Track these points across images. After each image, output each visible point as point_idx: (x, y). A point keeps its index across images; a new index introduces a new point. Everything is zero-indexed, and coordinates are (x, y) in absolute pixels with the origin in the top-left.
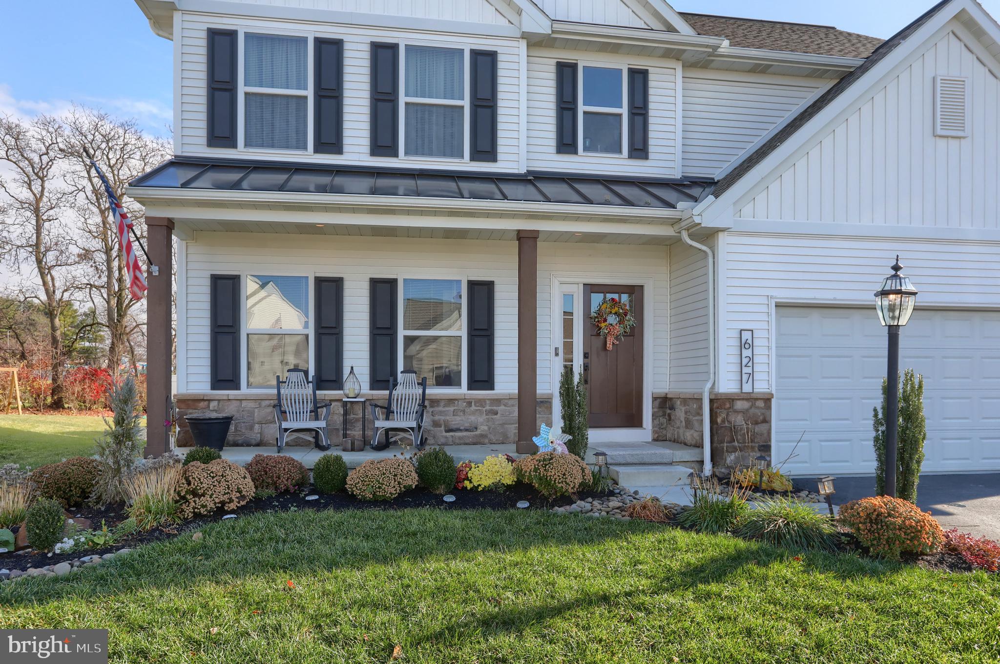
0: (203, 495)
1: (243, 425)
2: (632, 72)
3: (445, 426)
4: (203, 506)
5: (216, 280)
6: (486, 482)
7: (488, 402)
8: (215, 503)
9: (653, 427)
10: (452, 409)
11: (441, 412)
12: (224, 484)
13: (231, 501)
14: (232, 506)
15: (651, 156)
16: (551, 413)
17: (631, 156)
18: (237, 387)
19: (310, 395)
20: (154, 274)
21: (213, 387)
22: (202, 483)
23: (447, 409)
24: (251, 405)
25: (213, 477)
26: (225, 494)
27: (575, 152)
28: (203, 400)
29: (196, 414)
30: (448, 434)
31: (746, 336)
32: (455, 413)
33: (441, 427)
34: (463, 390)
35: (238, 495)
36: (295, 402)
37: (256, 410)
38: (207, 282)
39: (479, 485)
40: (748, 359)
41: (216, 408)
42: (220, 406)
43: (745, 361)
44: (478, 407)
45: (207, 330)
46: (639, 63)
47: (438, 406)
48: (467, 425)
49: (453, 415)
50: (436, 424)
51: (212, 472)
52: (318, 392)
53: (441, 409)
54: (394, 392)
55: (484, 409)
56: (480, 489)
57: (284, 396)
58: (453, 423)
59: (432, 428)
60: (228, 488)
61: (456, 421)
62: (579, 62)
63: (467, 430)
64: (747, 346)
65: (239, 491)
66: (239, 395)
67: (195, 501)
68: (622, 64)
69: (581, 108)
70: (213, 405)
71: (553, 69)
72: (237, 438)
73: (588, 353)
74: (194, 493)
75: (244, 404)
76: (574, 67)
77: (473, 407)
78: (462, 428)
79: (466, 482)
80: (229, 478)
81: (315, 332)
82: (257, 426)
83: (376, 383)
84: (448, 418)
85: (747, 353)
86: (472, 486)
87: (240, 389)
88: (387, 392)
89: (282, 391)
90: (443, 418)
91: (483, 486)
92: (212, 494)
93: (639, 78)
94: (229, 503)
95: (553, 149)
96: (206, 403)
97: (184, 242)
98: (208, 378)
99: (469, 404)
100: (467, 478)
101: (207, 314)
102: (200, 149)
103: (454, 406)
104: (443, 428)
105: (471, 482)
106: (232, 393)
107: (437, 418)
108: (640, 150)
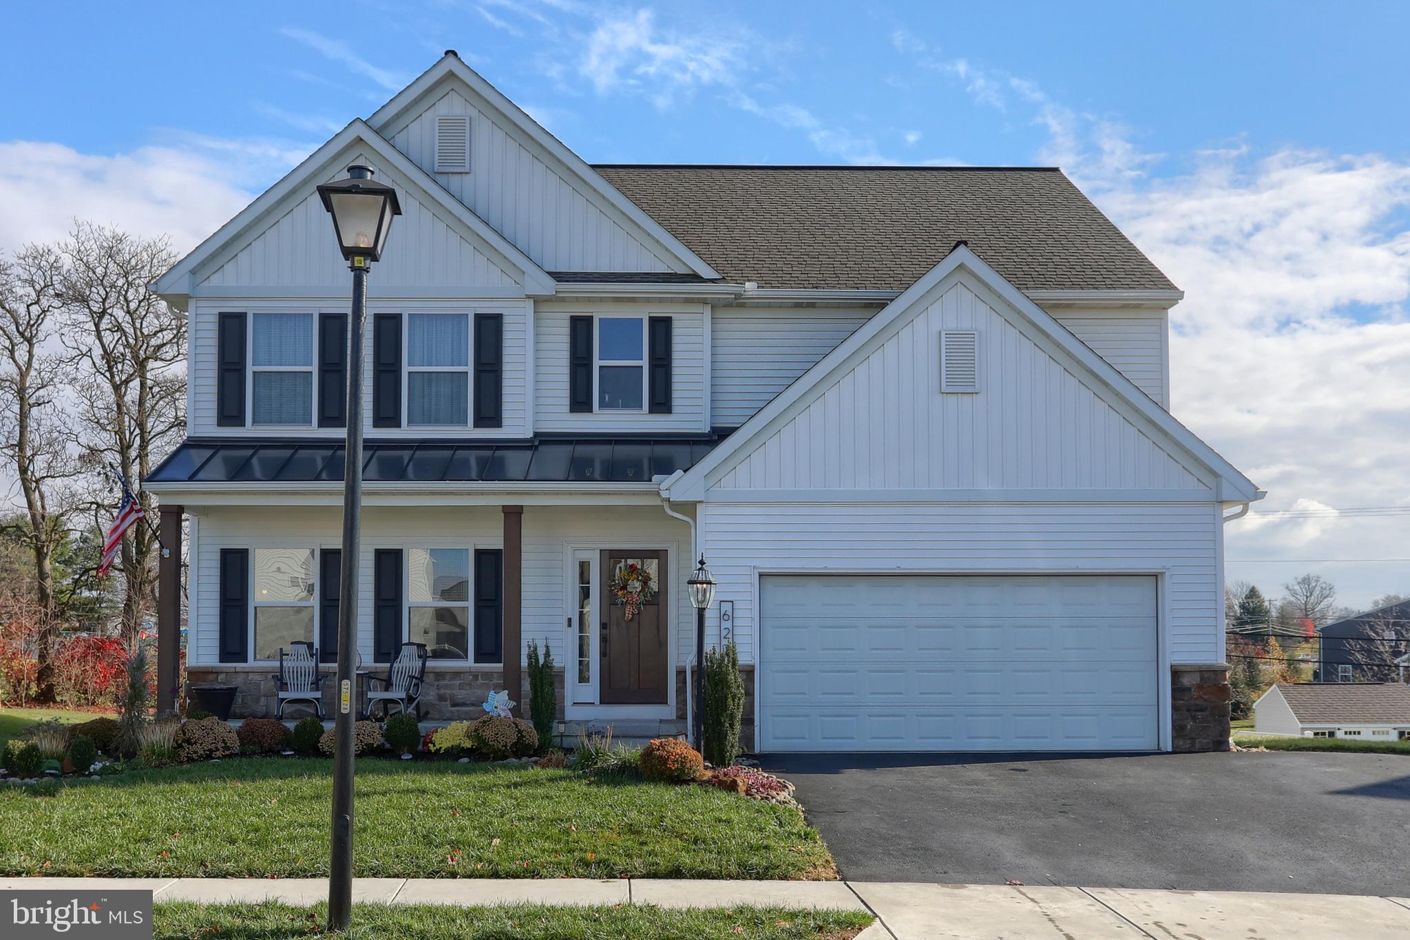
0: (195, 743)
1: (249, 697)
2: (654, 321)
3: (450, 700)
4: (195, 752)
5: (225, 553)
6: (445, 745)
7: (495, 675)
8: (204, 751)
9: (677, 704)
10: (458, 682)
11: (446, 685)
12: (212, 736)
13: (217, 749)
14: (218, 754)
15: (675, 409)
16: (563, 688)
17: (651, 411)
18: (245, 661)
19: (313, 667)
20: (165, 556)
21: (221, 661)
22: (194, 734)
23: (452, 682)
24: (257, 677)
25: (203, 730)
26: (212, 743)
27: (590, 410)
28: (212, 672)
29: (206, 686)
30: (453, 708)
31: (726, 607)
32: (461, 687)
33: (446, 701)
34: (469, 663)
35: (223, 745)
36: (301, 675)
37: (262, 683)
38: (218, 556)
39: (441, 748)
40: (727, 631)
41: (224, 680)
42: (228, 679)
43: (724, 633)
44: (485, 680)
45: (217, 604)
46: (660, 311)
47: (444, 679)
48: (473, 699)
49: (460, 689)
50: (442, 698)
51: (203, 726)
52: (321, 665)
53: (446, 682)
54: (395, 665)
55: (492, 682)
56: (442, 751)
57: (287, 668)
58: (459, 697)
59: (438, 703)
60: (215, 739)
61: (461, 695)
62: (594, 314)
63: (473, 705)
64: (726, 618)
65: (224, 741)
66: (246, 667)
67: (188, 748)
68: (643, 314)
69: (597, 363)
70: (221, 677)
71: (567, 323)
72: (243, 711)
73: (606, 624)
74: (188, 742)
75: (251, 676)
76: (588, 320)
77: (480, 681)
78: (468, 702)
79: (430, 745)
80: (216, 731)
81: (320, 604)
82: (263, 699)
83: (380, 655)
84: (454, 692)
85: (728, 624)
86: (435, 748)
87: (247, 662)
88: (388, 665)
89: (285, 664)
90: (448, 692)
91: (443, 748)
92: (202, 743)
93: (661, 328)
94: (216, 751)
95: (567, 408)
96: (215, 675)
97: (197, 518)
98: (217, 651)
99: (476, 677)
100: (431, 742)
101: (217, 588)
102: (209, 427)
103: (460, 680)
104: (448, 702)
105: (434, 746)
106: (239, 666)
107: (442, 692)
108: (662, 402)
